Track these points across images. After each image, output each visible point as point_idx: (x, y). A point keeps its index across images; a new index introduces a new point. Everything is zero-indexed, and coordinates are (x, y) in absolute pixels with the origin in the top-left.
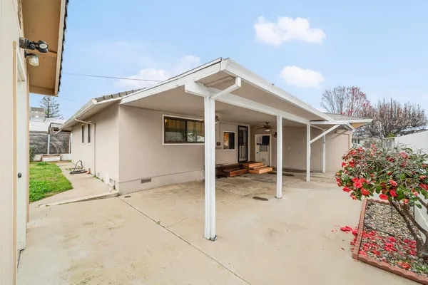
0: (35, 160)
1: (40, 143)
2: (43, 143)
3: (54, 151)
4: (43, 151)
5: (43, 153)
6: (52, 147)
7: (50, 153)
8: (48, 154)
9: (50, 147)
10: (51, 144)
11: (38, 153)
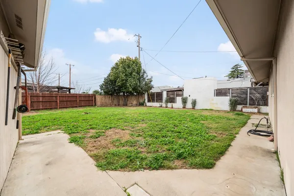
0: (237, 109)
1: (242, 96)
2: (244, 96)
3: (253, 103)
4: (243, 103)
5: (244, 104)
6: (251, 99)
7: (250, 104)
8: (248, 106)
9: (250, 99)
10: (250, 97)
11: (240, 104)
